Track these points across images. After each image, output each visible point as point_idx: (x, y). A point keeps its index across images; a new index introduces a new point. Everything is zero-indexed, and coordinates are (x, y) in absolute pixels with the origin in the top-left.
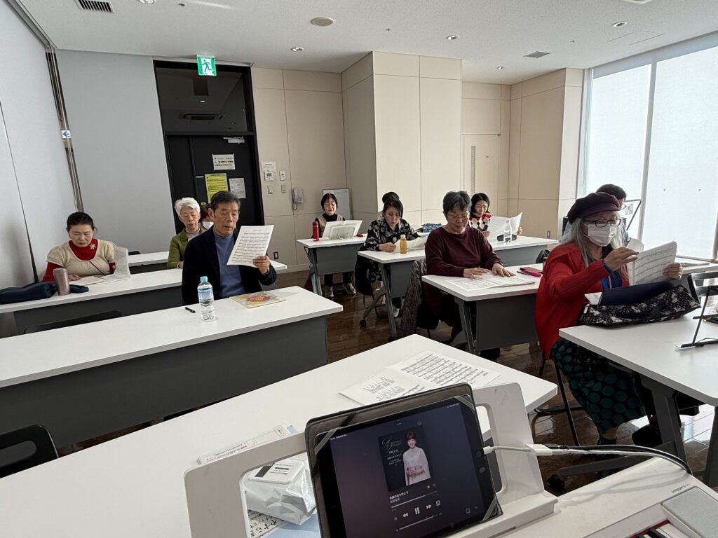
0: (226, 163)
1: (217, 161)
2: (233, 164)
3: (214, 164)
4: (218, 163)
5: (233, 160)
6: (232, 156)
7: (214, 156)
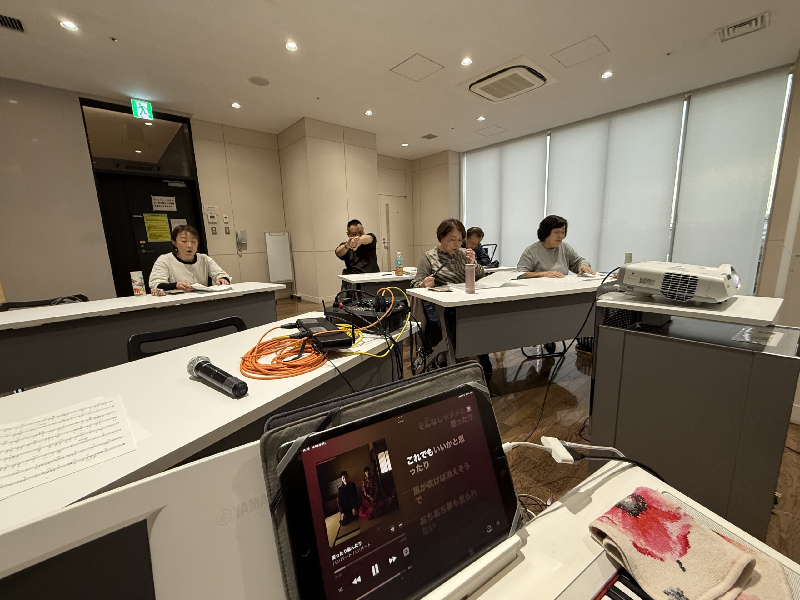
0: (167, 205)
1: (157, 202)
2: (175, 206)
3: (154, 205)
4: (159, 205)
5: (174, 202)
6: (173, 198)
7: (153, 197)
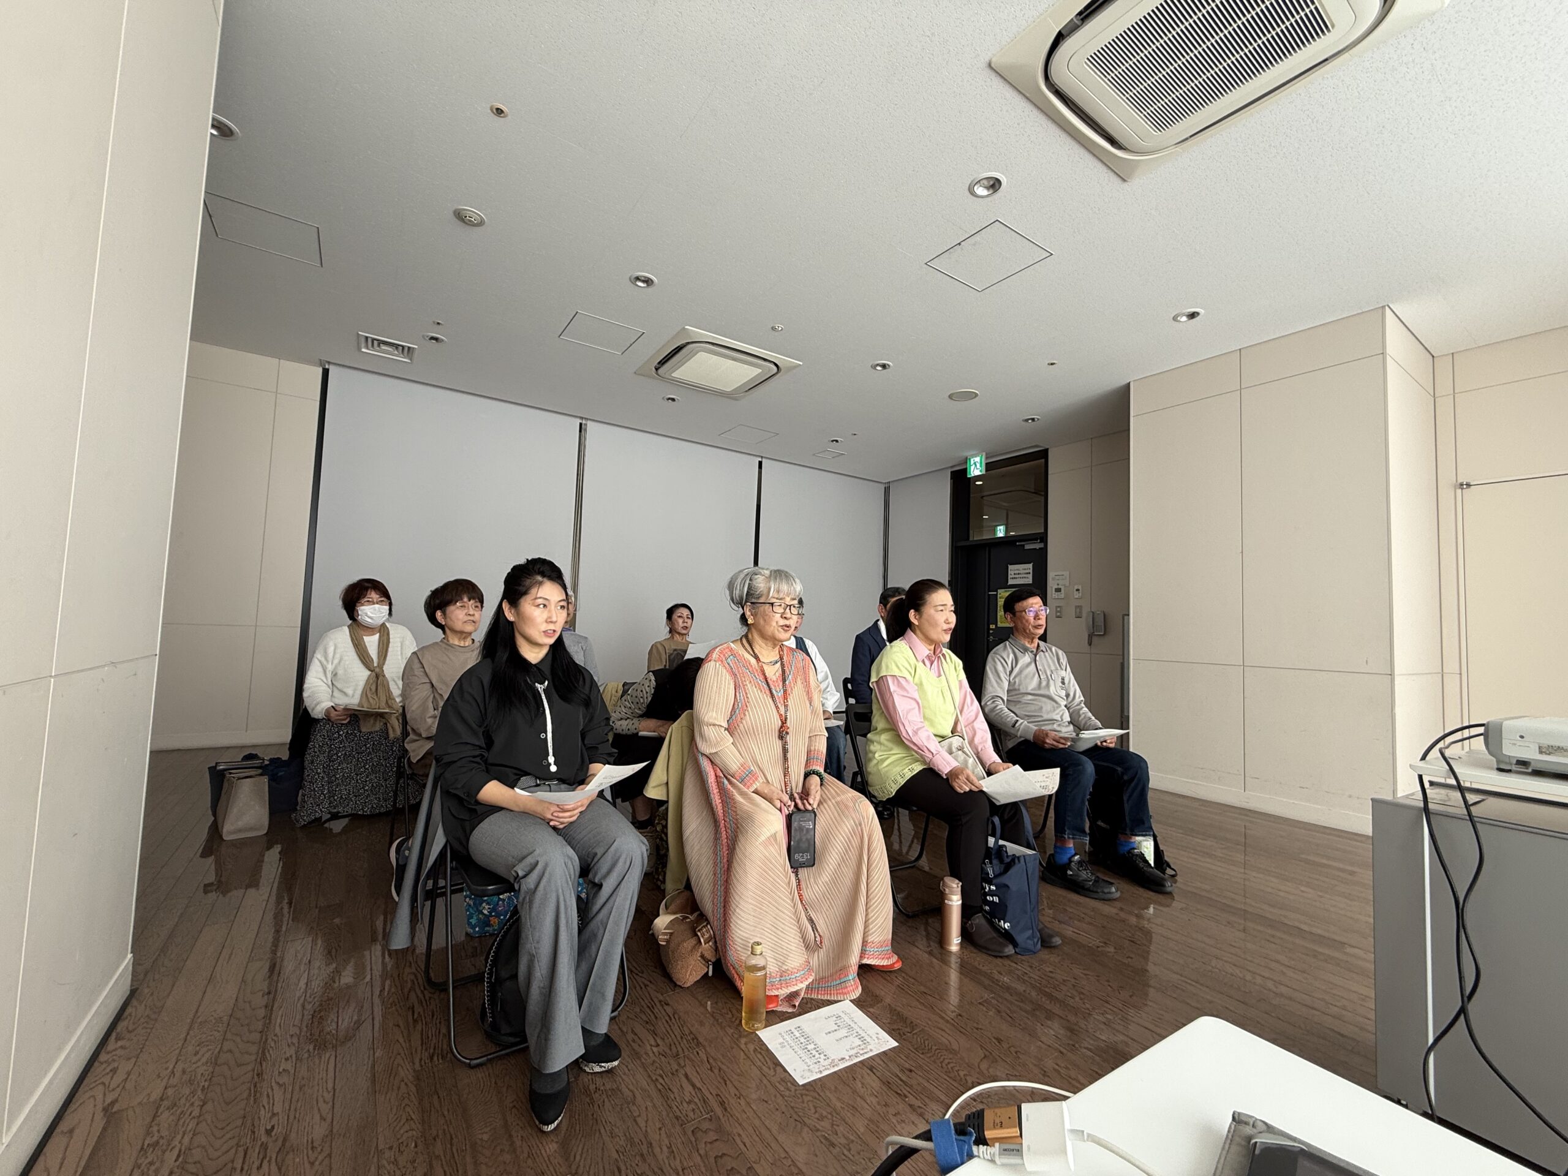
0: (1022, 576)
1: (1012, 573)
2: (1030, 576)
3: (1010, 577)
4: (1013, 576)
5: (1031, 571)
6: (1030, 566)
7: (1010, 567)
